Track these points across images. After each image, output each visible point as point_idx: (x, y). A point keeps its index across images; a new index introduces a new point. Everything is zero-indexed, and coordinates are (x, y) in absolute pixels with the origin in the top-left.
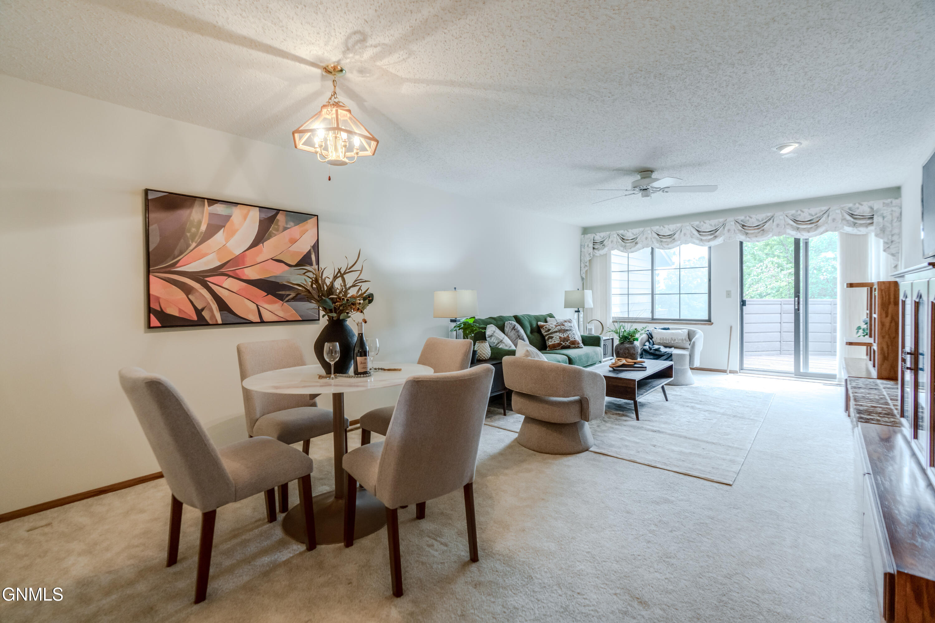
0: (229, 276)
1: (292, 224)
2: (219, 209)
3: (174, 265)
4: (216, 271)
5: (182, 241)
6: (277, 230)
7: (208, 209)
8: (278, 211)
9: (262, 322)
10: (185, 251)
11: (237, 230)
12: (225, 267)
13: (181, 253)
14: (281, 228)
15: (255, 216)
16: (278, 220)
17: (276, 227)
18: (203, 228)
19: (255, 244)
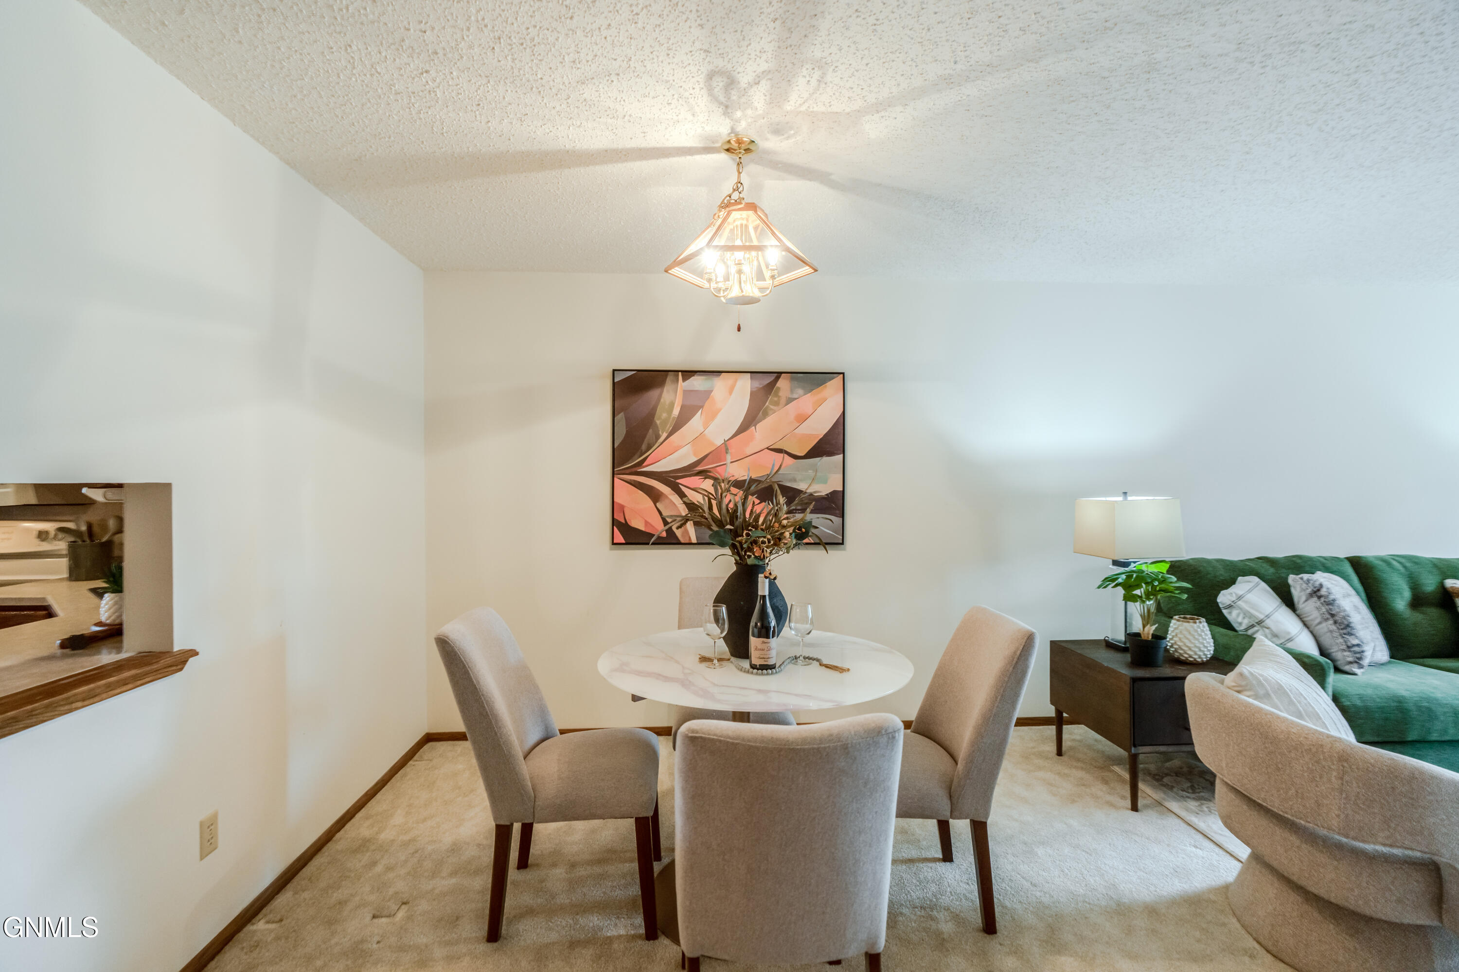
0: (707, 476)
1: (800, 391)
2: (697, 383)
3: (640, 464)
4: (693, 470)
5: (651, 431)
6: (777, 404)
7: (683, 385)
8: (779, 374)
10: (654, 445)
11: (719, 410)
12: (702, 464)
13: (649, 447)
14: (783, 401)
15: (745, 386)
16: (779, 389)
17: (776, 399)
18: (676, 412)
19: (744, 428)
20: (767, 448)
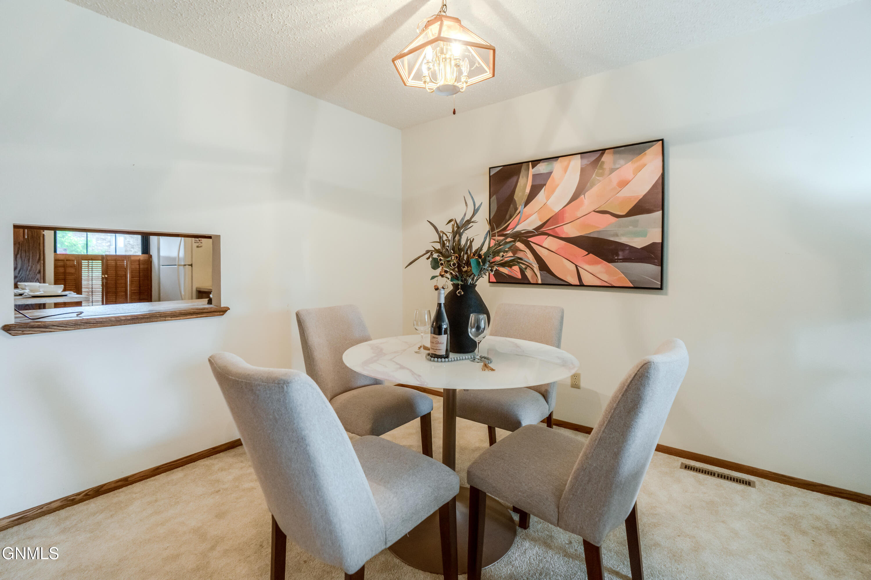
0: (549, 235)
1: (622, 162)
2: (542, 168)
3: (505, 229)
4: (539, 231)
5: (512, 205)
6: (602, 175)
7: (532, 171)
8: (603, 151)
9: (581, 285)
10: (514, 215)
11: (558, 186)
12: (544, 228)
13: (511, 217)
14: (607, 171)
15: (576, 165)
16: (603, 163)
17: (601, 171)
18: (528, 191)
19: (574, 198)
20: (594, 211)
